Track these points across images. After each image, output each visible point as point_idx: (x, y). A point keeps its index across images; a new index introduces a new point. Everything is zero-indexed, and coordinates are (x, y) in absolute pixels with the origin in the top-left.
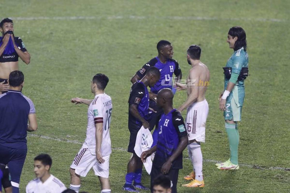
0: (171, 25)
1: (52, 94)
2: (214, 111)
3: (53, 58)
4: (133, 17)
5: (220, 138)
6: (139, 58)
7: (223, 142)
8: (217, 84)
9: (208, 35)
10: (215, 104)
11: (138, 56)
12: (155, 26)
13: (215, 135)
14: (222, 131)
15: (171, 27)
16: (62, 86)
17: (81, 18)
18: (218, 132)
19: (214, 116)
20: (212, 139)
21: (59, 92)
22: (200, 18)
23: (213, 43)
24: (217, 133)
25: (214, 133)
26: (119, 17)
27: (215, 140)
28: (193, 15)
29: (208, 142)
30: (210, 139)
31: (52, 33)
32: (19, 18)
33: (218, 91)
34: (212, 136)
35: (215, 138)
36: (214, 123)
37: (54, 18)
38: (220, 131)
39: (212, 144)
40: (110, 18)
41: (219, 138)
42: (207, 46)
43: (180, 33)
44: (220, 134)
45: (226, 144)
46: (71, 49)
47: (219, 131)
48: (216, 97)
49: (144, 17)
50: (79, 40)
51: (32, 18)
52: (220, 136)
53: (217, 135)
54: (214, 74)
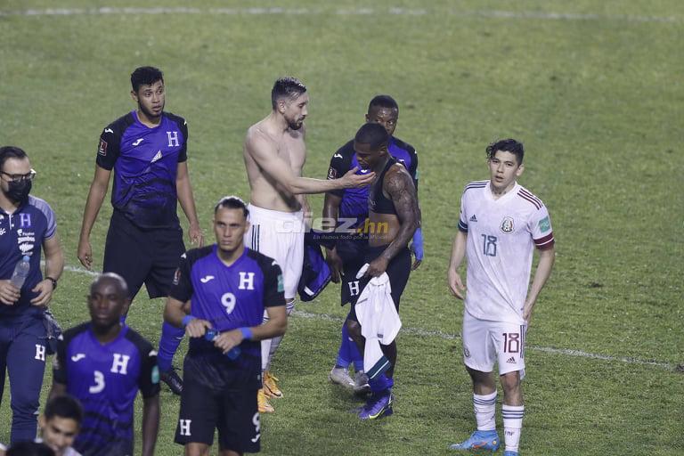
0: (487, 30)
1: (205, 190)
2: (586, 235)
3: (207, 105)
4: (398, 11)
5: (600, 299)
6: (411, 107)
7: (606, 310)
8: (594, 171)
9: (574, 55)
10: (588, 218)
11: (408, 103)
12: (450, 33)
13: (588, 292)
14: (604, 283)
15: (487, 35)
16: (229, 171)
17: (274, 11)
18: (596, 286)
19: (587, 247)
20: (580, 301)
21: (221, 185)
22: (555, 15)
23: (585, 74)
24: (594, 289)
25: (585, 286)
26: (364, 11)
27: (588, 303)
28: (538, 9)
29: (571, 307)
30: (575, 300)
31: (205, 47)
32: (128, 10)
33: (595, 189)
34: (581, 293)
35: (587, 300)
36: (586, 264)
37: (212, 11)
38: (600, 284)
39: (579, 313)
40: (342, 12)
41: (597, 300)
42: (570, 81)
43: (508, 49)
44: (600, 289)
45: (613, 313)
46: (250, 85)
47: (596, 282)
48: (590, 202)
49: (423, 12)
50: (270, 63)
51: (159, 10)
52: (601, 296)
53: (592, 293)
54: (587, 147)
